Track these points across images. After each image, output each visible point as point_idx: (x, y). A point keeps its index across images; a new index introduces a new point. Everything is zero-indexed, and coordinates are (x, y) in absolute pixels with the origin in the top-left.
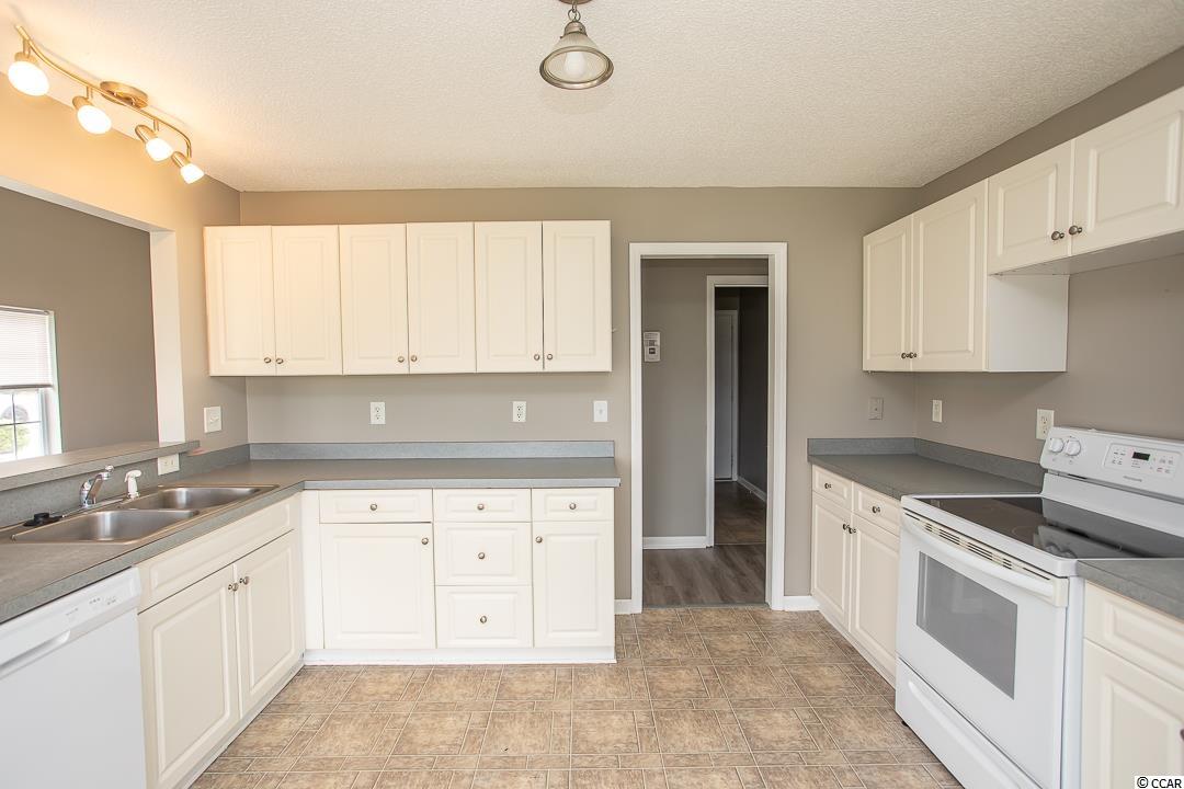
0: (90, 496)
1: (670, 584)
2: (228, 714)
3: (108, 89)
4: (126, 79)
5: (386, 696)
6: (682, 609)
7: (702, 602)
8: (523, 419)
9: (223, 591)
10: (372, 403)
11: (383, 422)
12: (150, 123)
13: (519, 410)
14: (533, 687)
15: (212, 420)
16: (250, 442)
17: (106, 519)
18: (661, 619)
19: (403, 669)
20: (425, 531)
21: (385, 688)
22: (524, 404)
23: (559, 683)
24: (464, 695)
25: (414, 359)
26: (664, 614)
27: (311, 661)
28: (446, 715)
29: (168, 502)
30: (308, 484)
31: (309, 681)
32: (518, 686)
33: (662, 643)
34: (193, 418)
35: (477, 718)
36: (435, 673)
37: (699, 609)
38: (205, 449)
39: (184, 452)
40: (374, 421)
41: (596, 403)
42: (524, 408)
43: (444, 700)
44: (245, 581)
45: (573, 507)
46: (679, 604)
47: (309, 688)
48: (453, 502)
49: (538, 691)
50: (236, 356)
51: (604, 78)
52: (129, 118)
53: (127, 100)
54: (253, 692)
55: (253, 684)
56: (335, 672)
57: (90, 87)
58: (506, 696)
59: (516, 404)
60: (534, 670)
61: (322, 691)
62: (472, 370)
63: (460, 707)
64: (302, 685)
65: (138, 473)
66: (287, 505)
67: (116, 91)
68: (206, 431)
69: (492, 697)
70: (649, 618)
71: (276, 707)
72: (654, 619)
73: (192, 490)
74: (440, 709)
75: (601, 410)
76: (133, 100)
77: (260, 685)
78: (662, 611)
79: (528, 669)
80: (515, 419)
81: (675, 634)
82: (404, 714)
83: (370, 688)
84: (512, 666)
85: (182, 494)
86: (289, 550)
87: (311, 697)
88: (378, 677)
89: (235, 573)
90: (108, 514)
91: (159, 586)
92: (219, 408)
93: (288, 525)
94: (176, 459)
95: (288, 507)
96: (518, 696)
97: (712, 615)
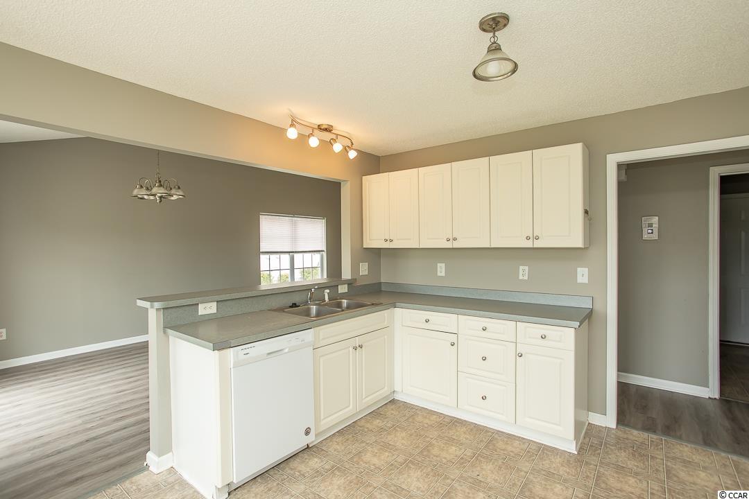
0: (310, 298)
1: (654, 416)
2: (351, 407)
3: (320, 128)
4: (324, 121)
5: (426, 425)
6: (655, 437)
7: (680, 438)
8: (526, 278)
9: (351, 349)
10: (438, 264)
11: (444, 275)
12: (334, 137)
13: (523, 272)
14: (509, 448)
15: (364, 269)
16: (382, 281)
17: (314, 309)
18: (631, 437)
19: (440, 414)
20: (453, 338)
21: (427, 421)
22: (527, 268)
23: (528, 452)
24: (467, 439)
25: (455, 239)
26: (637, 435)
27: (398, 397)
28: (452, 445)
29: (339, 305)
30: (398, 304)
31: (393, 407)
32: (500, 445)
33: (623, 454)
34: (355, 268)
35: (469, 453)
36: (456, 422)
37: (673, 441)
38: (358, 284)
39: (350, 283)
40: (439, 274)
41: (579, 269)
42: (527, 271)
43: (454, 437)
44: (361, 347)
45: (543, 337)
46: (654, 432)
47: (392, 409)
48: (469, 324)
49: (512, 452)
50: (375, 239)
51: (514, 71)
52: (327, 136)
53: (326, 130)
54: (364, 401)
55: (364, 397)
56: (406, 405)
57: (313, 129)
58: (490, 447)
59: (521, 268)
60: (515, 439)
61: (397, 413)
62: (487, 246)
63: (462, 444)
64: (390, 407)
65: (328, 291)
66: (386, 313)
67: (322, 128)
68: (361, 274)
69: (482, 445)
70: (620, 434)
71: (376, 414)
72: (625, 436)
73: (351, 301)
74: (451, 441)
75: (583, 275)
76: (328, 129)
77: (368, 399)
78: (635, 432)
79: (511, 437)
80: (521, 277)
81: (638, 452)
82: (431, 436)
83: (419, 418)
84: (502, 432)
85: (345, 302)
86: (386, 337)
87: (392, 414)
88: (425, 414)
89: (357, 342)
90: (315, 307)
91: (323, 339)
92: (367, 264)
93: (386, 324)
94: (346, 286)
95: (386, 315)
96: (498, 450)
97: (685, 450)
